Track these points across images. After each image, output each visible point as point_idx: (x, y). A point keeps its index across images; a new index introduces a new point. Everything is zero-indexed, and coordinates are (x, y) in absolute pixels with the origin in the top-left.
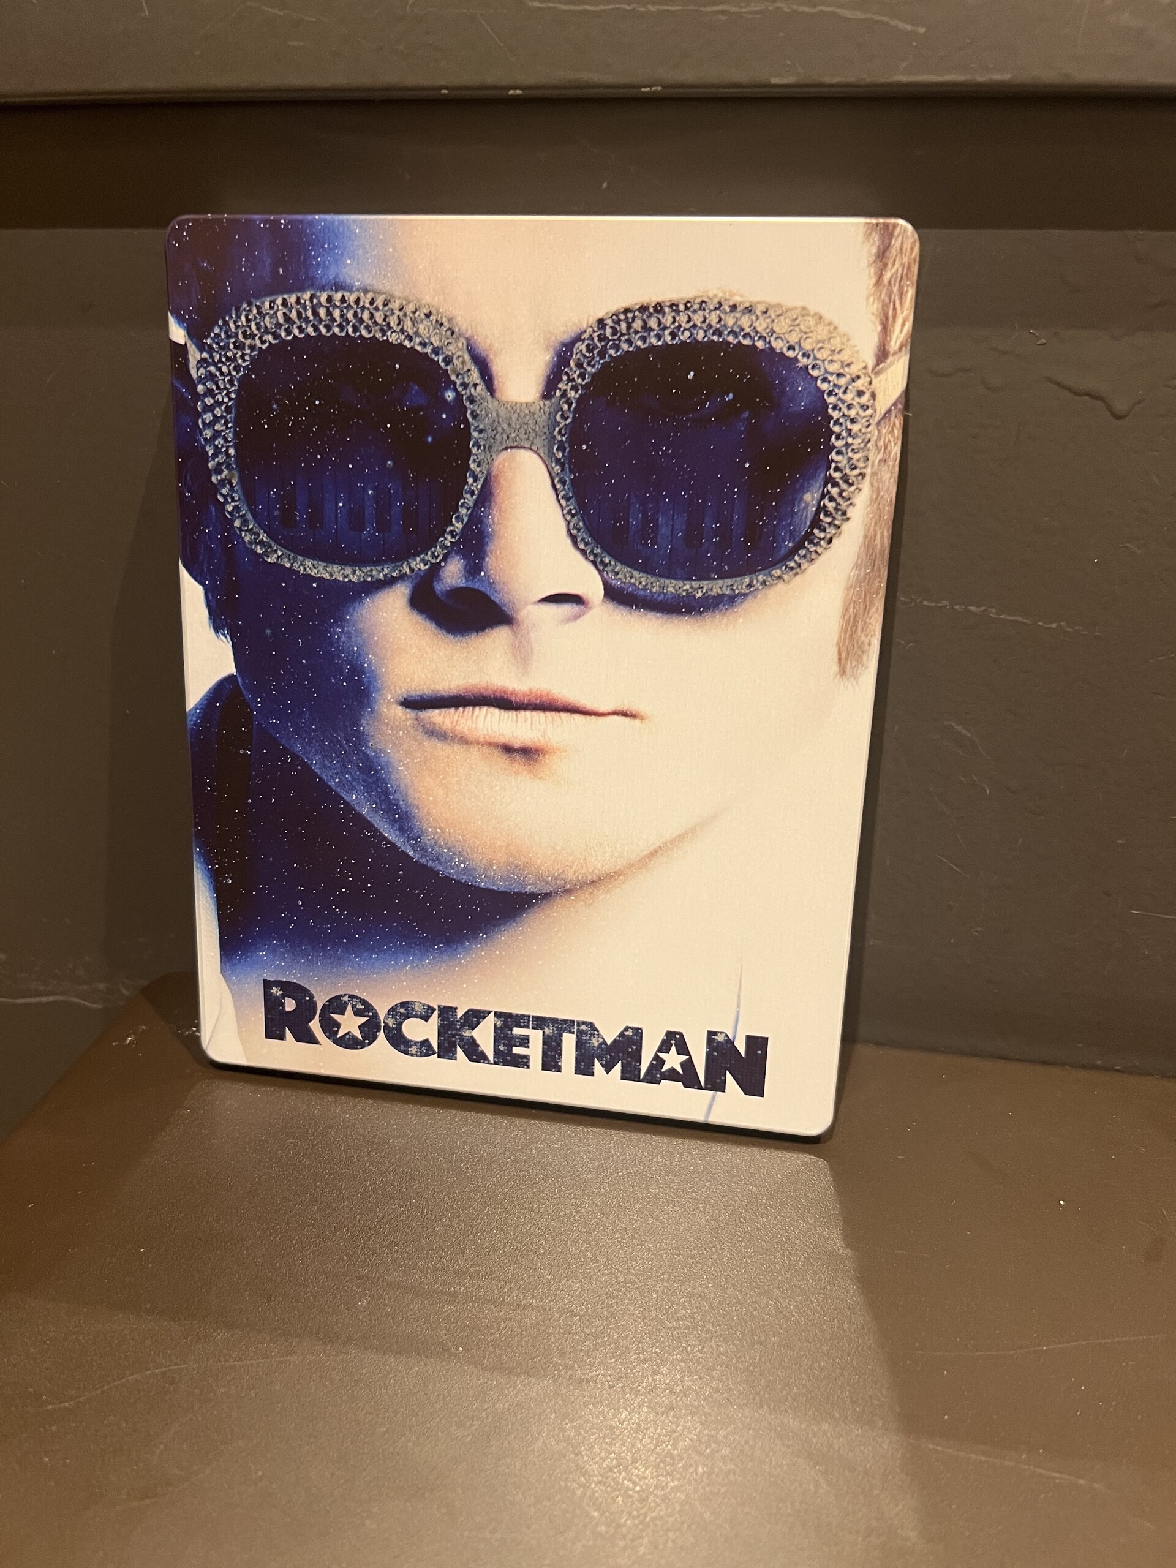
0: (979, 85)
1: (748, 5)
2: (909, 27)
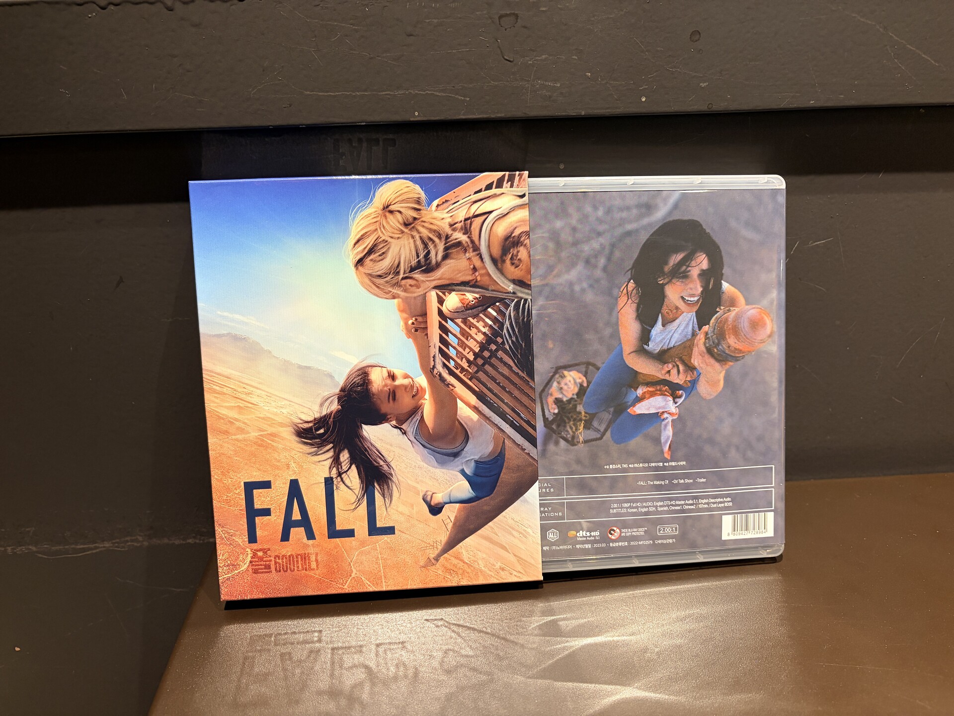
0: (493, 118)
1: (397, 92)
2: (463, 98)
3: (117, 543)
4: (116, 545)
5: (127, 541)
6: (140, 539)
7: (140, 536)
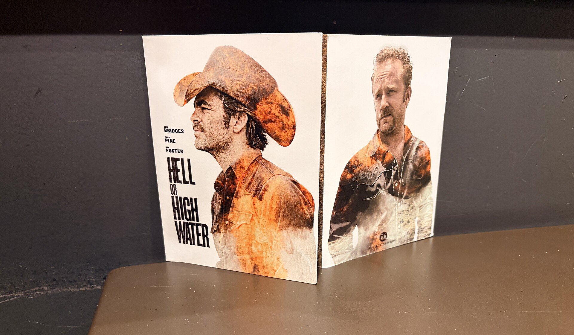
3: (28, 292)
4: (28, 294)
5: (36, 291)
6: (46, 288)
7: (45, 286)
